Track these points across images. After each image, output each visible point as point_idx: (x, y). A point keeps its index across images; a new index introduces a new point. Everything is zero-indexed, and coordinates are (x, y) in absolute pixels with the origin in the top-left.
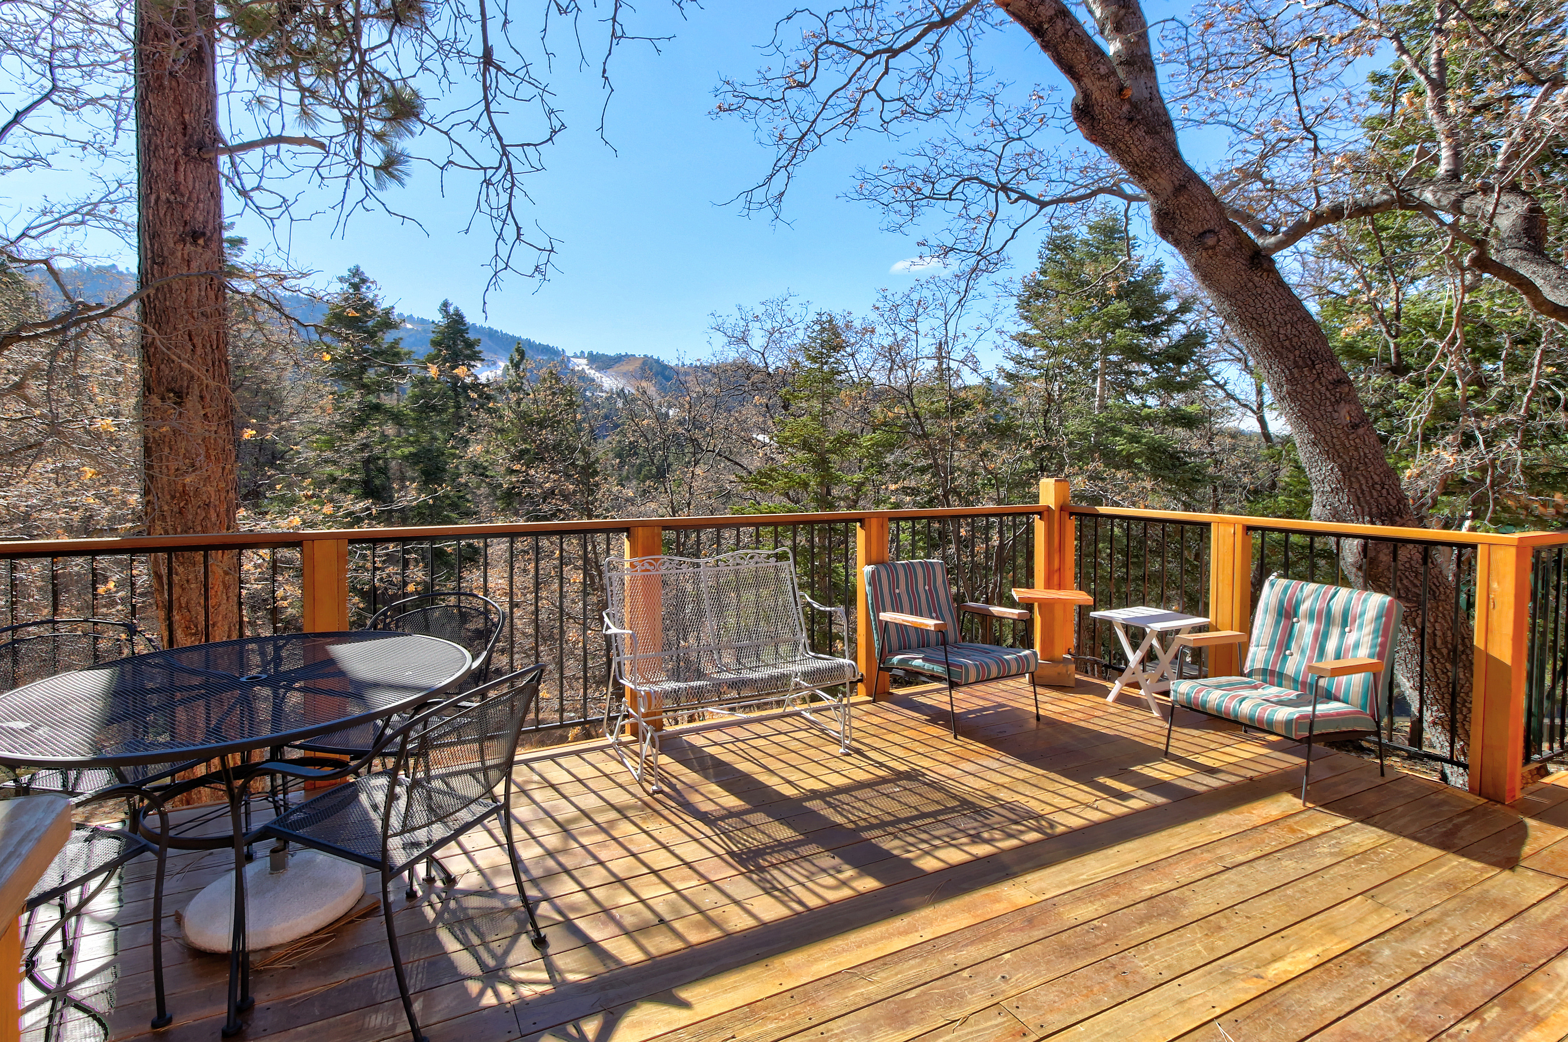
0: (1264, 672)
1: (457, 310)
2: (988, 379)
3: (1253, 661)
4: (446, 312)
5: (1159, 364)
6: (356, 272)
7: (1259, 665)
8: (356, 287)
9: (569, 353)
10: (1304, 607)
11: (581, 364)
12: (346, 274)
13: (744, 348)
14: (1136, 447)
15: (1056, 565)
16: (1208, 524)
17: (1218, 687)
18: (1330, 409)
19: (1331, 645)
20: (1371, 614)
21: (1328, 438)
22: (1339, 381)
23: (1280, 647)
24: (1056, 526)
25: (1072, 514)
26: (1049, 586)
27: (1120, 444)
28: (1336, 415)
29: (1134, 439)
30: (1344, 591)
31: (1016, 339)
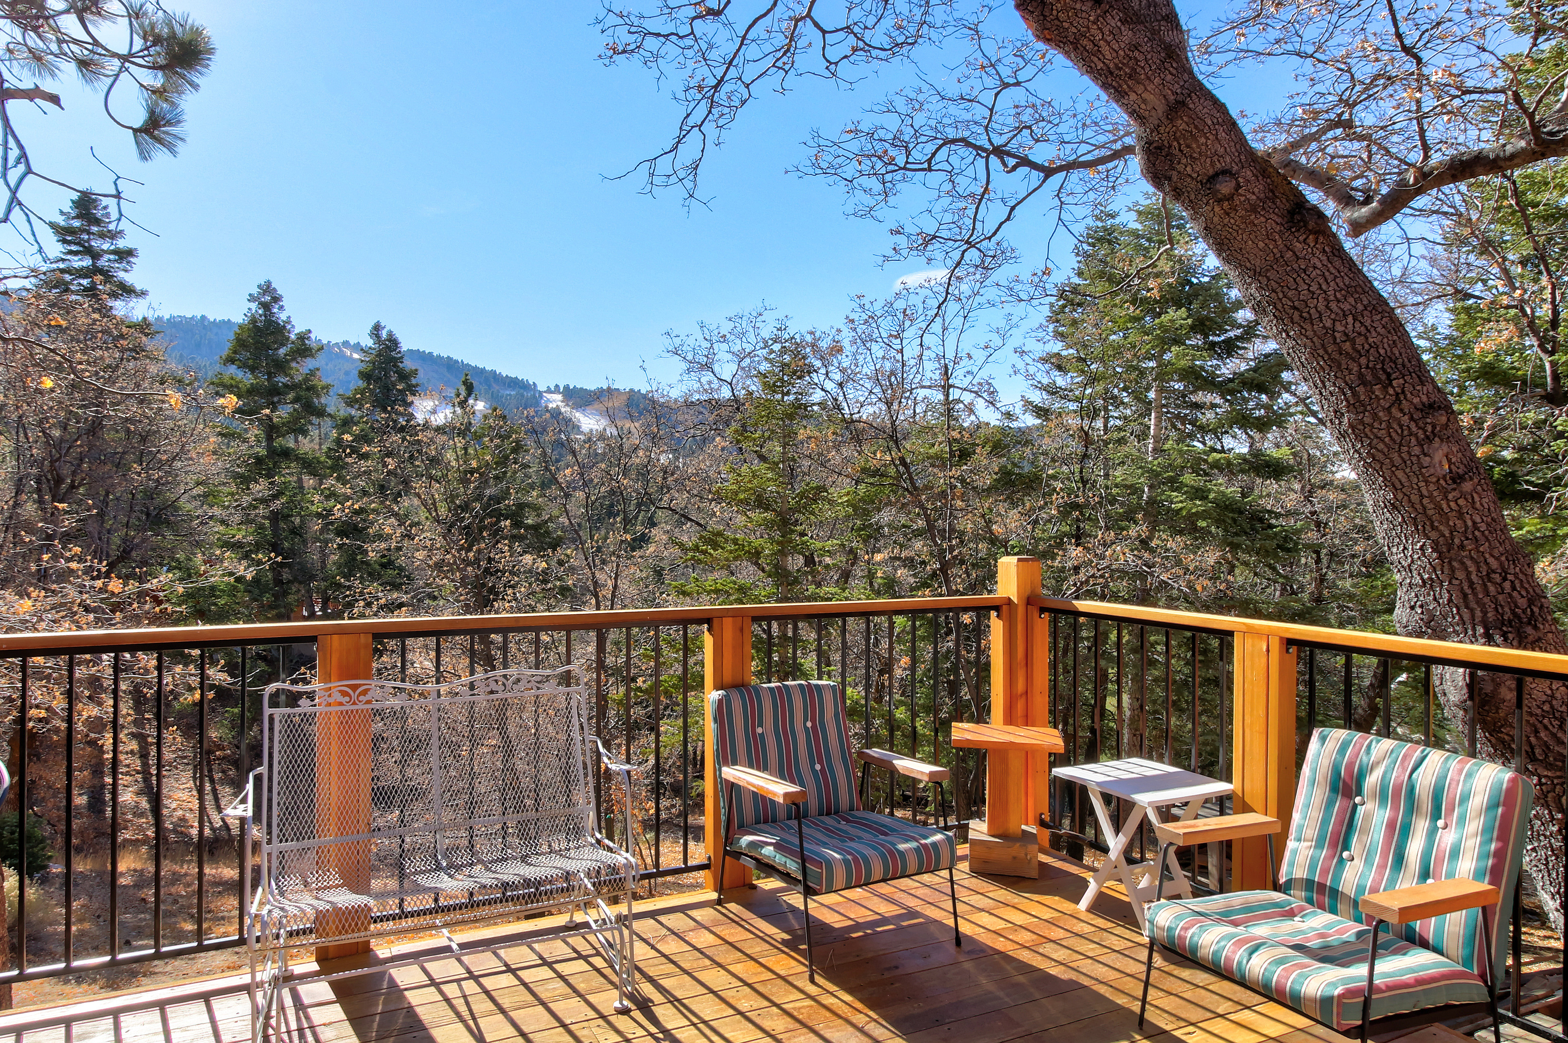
0: (1309, 884)
1: (390, 334)
2: (1008, 415)
3: (1291, 864)
4: (378, 336)
5: (1232, 392)
6: (267, 288)
7: (1300, 873)
8: (266, 306)
9: (541, 387)
10: (1372, 780)
11: (555, 401)
12: (255, 291)
13: (707, 377)
14: (1198, 505)
15: (1020, 686)
16: (1231, 633)
17: (1225, 917)
18: (1416, 450)
19: (1415, 848)
20: (1478, 800)
21: (1415, 498)
22: (1431, 406)
23: (1334, 844)
24: (1020, 627)
25: (1043, 610)
26: (1010, 719)
27: (1178, 501)
28: (1426, 461)
29: (1199, 493)
30: (1436, 757)
31: (1044, 360)
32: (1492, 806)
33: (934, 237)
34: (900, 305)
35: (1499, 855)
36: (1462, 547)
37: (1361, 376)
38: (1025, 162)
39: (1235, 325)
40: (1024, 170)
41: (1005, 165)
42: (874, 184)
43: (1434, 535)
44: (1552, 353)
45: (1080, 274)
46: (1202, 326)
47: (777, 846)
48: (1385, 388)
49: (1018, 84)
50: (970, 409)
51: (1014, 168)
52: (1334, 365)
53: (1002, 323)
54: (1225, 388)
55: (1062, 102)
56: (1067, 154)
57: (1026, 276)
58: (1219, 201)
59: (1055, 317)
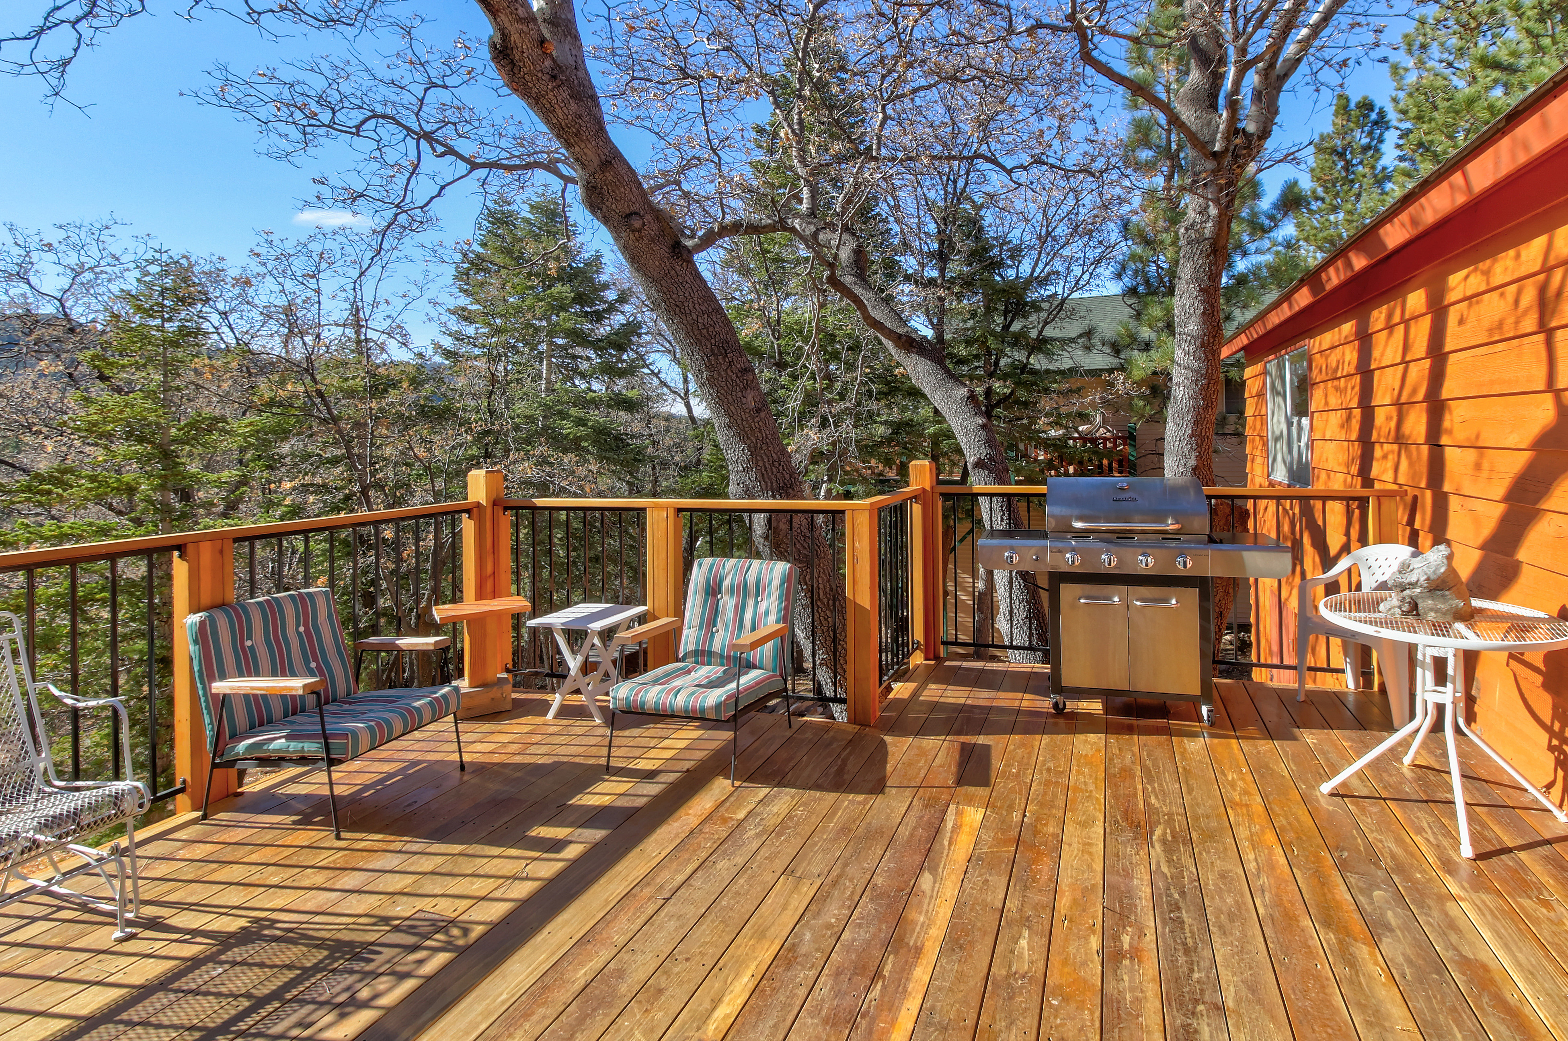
0: (696, 653)
2: (420, 355)
3: (686, 644)
5: (601, 349)
7: (691, 647)
10: (726, 583)
14: (582, 431)
15: (489, 569)
16: (644, 510)
17: (656, 682)
18: (740, 394)
19: (748, 616)
20: (776, 582)
21: (739, 421)
22: (745, 370)
23: (708, 626)
24: (488, 524)
25: (506, 509)
26: (480, 595)
27: (567, 428)
28: (744, 400)
29: (581, 422)
30: (756, 563)
31: (453, 312)
32: (782, 584)
33: (362, 195)
34: (316, 247)
35: (786, 608)
36: (761, 448)
37: (712, 350)
38: (450, 151)
39: (602, 300)
40: (450, 158)
41: (434, 150)
42: (294, 133)
43: (748, 442)
44: (778, 339)
45: (484, 245)
46: (580, 299)
47: (288, 737)
48: (724, 358)
49: (445, 87)
50: (383, 349)
51: (443, 155)
52: (698, 342)
53: (420, 277)
54: (598, 345)
55: (481, 110)
56: (492, 155)
57: (449, 243)
58: (633, 231)
59: (462, 275)
